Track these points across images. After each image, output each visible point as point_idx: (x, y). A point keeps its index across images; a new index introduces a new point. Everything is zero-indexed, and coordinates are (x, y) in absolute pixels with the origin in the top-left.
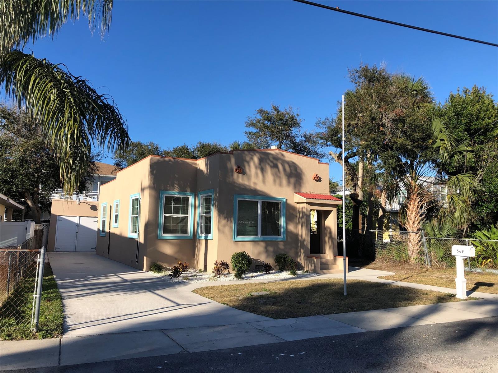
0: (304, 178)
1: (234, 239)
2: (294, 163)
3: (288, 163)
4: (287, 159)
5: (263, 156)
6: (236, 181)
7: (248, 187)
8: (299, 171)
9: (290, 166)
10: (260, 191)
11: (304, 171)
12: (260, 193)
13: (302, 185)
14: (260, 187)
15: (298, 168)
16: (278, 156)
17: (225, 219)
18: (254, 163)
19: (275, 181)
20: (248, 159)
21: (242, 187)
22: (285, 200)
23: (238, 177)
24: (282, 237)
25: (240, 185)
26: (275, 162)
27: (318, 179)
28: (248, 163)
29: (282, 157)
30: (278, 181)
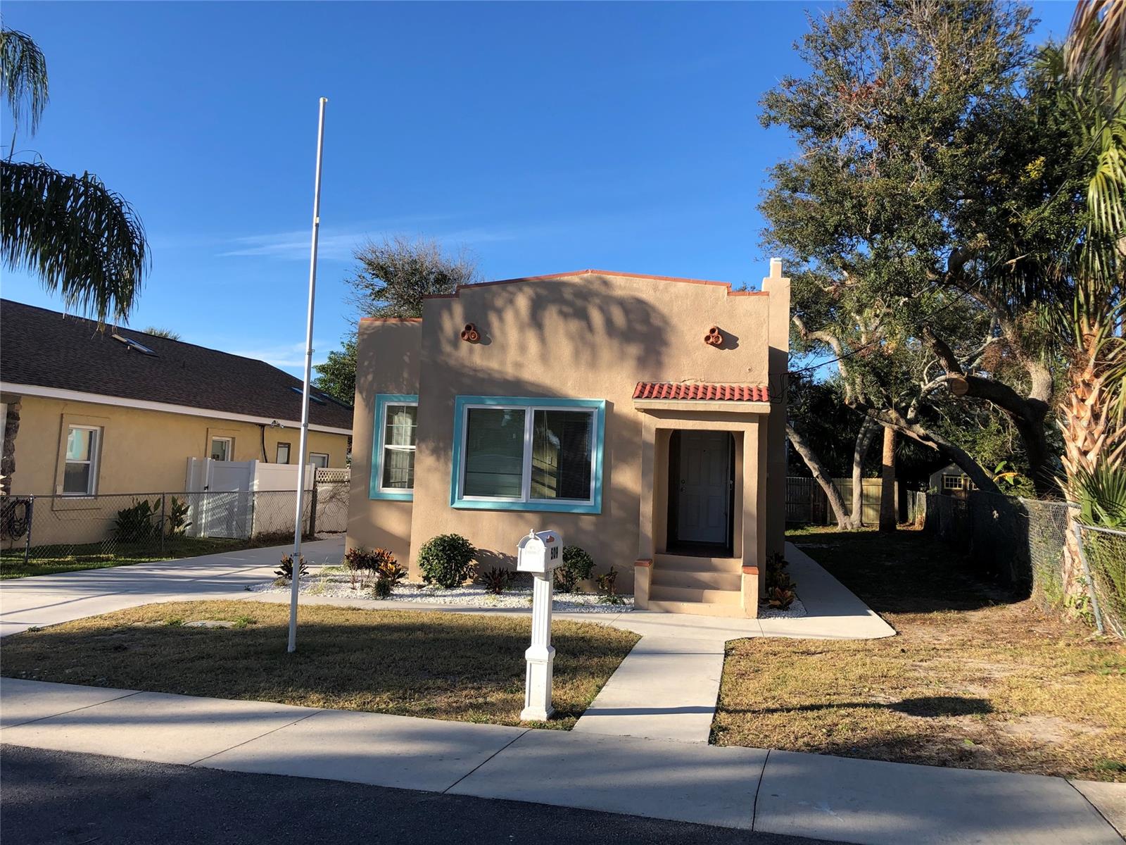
0: (673, 339)
1: (453, 502)
2: (640, 302)
3: (622, 303)
4: (619, 293)
5: (543, 292)
6: (467, 363)
7: (497, 375)
8: (656, 322)
9: (627, 311)
10: (532, 384)
11: (675, 321)
12: (530, 388)
13: (666, 360)
14: (534, 372)
15: (653, 315)
16: (591, 287)
17: (432, 455)
18: (517, 313)
19: (577, 354)
20: (499, 302)
21: (480, 375)
22: (603, 405)
23: (471, 351)
24: (593, 504)
25: (475, 371)
26: (579, 303)
27: (722, 340)
28: (499, 312)
29: (603, 290)
30: (586, 356)
